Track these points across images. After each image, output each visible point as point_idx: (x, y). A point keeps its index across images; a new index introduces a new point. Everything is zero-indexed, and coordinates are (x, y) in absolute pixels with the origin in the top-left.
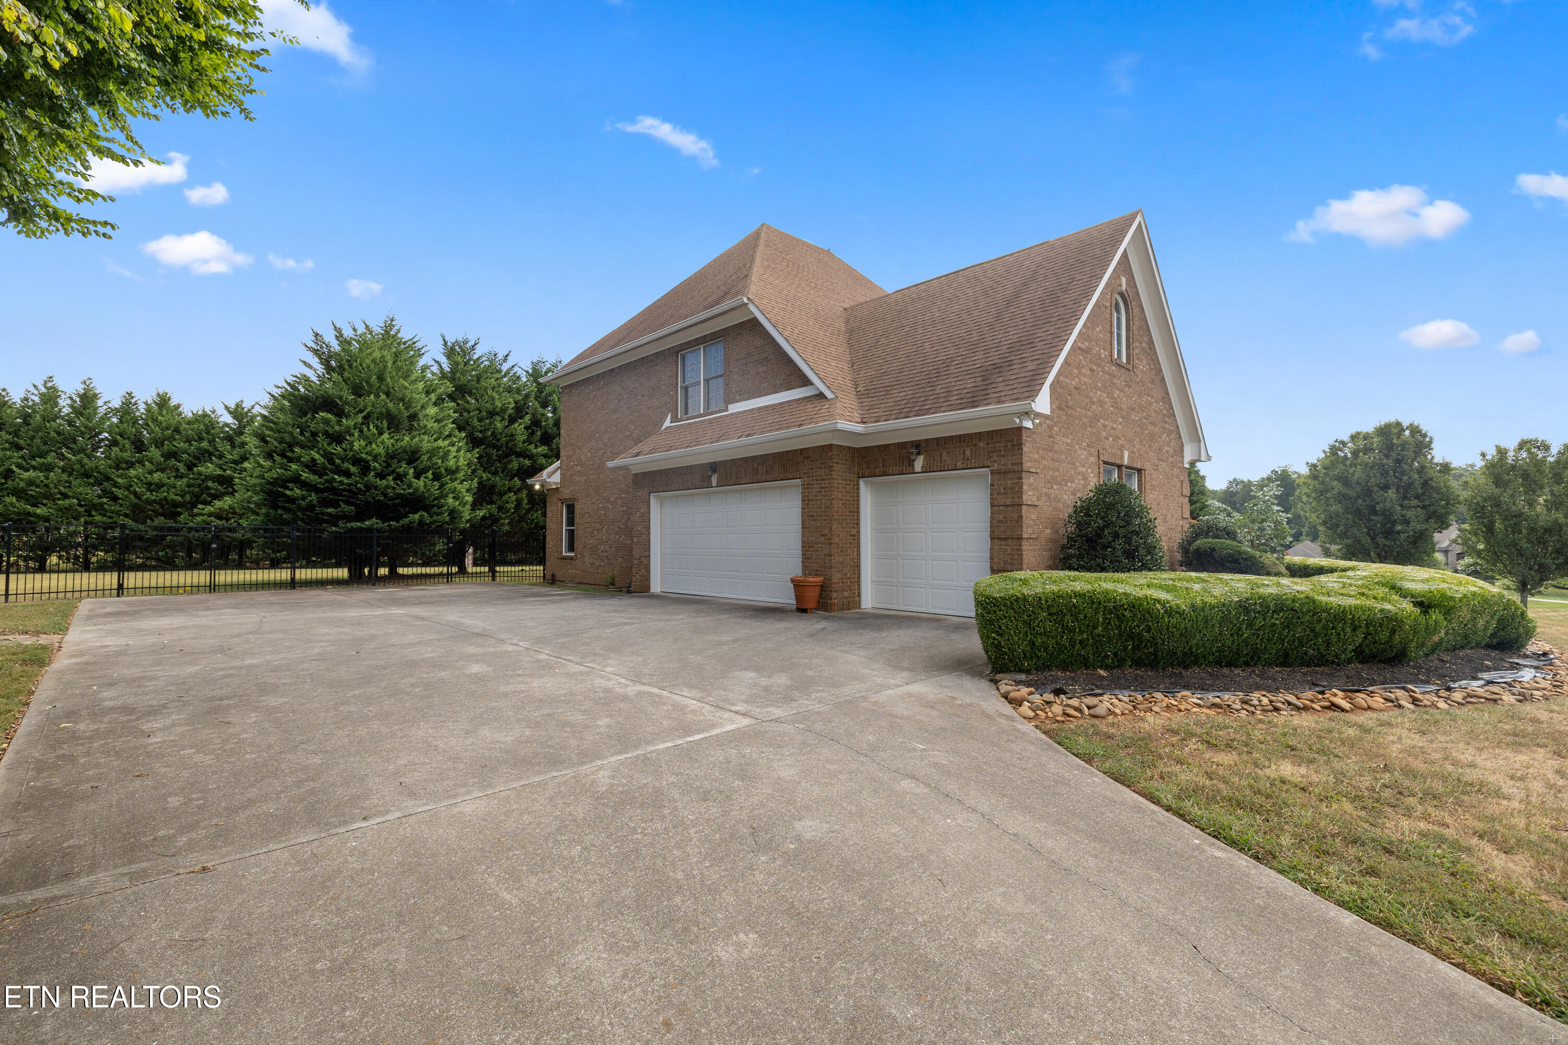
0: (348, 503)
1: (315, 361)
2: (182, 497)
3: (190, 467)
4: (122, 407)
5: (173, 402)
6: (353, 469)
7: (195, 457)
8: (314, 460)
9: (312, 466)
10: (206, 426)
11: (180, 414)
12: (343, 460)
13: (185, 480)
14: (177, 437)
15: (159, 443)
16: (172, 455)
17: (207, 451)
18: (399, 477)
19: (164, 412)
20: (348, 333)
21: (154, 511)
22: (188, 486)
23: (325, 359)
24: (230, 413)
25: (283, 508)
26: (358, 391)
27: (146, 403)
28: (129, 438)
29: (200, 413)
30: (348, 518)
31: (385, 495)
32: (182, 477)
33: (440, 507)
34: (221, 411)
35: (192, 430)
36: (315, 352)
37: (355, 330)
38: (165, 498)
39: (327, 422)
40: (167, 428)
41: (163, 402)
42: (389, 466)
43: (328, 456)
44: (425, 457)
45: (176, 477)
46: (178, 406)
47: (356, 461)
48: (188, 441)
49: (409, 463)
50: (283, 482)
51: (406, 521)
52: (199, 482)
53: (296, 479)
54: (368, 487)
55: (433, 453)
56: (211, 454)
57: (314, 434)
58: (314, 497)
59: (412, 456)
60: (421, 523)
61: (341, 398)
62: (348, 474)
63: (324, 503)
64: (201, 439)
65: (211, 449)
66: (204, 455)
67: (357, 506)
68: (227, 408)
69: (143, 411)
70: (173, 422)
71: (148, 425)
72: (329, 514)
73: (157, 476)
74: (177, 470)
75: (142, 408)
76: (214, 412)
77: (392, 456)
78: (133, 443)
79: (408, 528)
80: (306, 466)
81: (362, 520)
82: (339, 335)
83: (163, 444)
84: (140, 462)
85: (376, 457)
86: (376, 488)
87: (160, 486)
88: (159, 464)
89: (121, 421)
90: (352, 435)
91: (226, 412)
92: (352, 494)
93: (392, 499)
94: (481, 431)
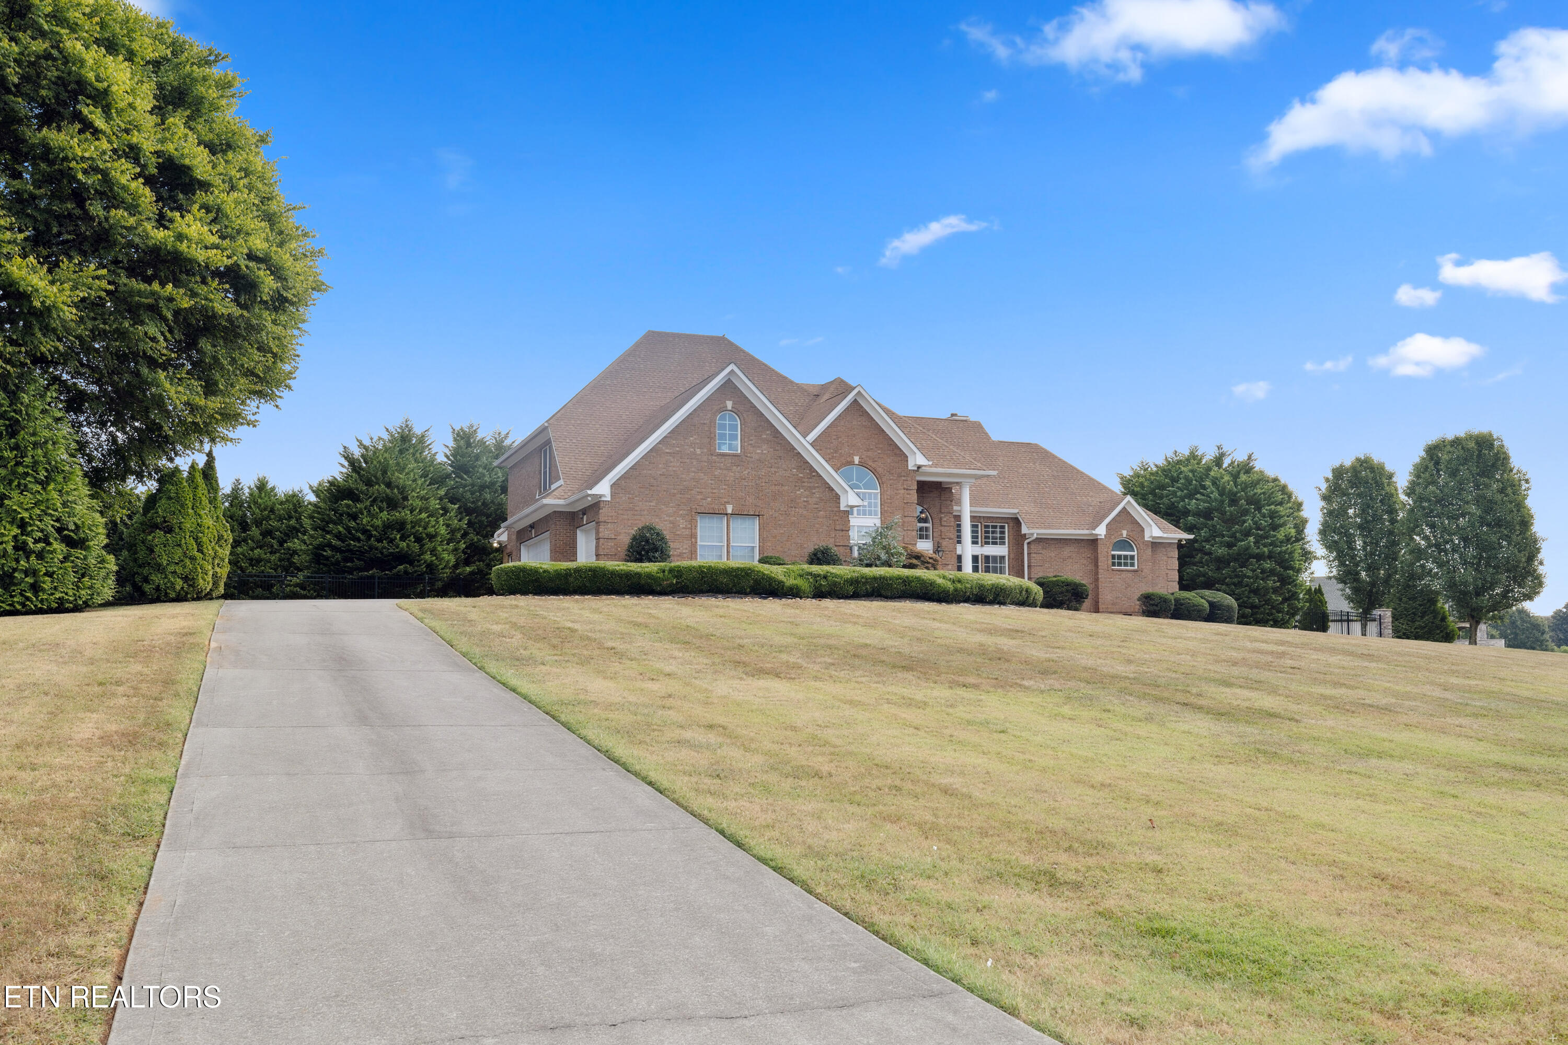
0: (359, 559)
1: (346, 464)
2: (275, 570)
3: (281, 545)
4: (232, 493)
5: (270, 486)
6: (362, 537)
7: (286, 535)
8: (340, 532)
9: (338, 536)
10: (294, 505)
11: (276, 495)
12: (357, 531)
13: (277, 555)
14: (272, 517)
15: (258, 523)
16: (268, 533)
17: (294, 528)
18: (391, 541)
19: (263, 495)
20: (367, 442)
21: (255, 583)
22: (280, 560)
23: (352, 462)
24: (313, 491)
25: (324, 564)
26: (369, 483)
27: (249, 488)
28: (237, 520)
29: (291, 493)
30: (360, 569)
31: (382, 553)
32: (275, 553)
33: (418, 561)
34: (307, 490)
35: (283, 509)
36: (346, 458)
37: (372, 439)
38: (263, 572)
39: (348, 506)
40: (265, 510)
41: (262, 486)
42: (386, 533)
43: (348, 529)
44: (409, 526)
45: (271, 553)
46: (273, 489)
47: (365, 532)
48: (280, 519)
49: (399, 531)
50: (321, 547)
51: (395, 571)
52: (288, 556)
53: (329, 545)
54: (371, 548)
55: (415, 524)
56: (298, 531)
57: (341, 515)
58: (338, 556)
59: (401, 526)
60: (406, 572)
61: (357, 489)
62: (359, 540)
63: (346, 560)
64: (290, 517)
65: (298, 526)
66: (293, 532)
67: (365, 561)
68: (311, 487)
69: (247, 495)
70: (269, 503)
71: (250, 507)
72: (348, 567)
73: (258, 551)
74: (272, 546)
75: (247, 491)
76: (301, 492)
77: (388, 526)
78: (240, 524)
79: (397, 575)
80: (336, 536)
81: (368, 571)
82: (361, 444)
83: (261, 524)
84: (245, 540)
85: (376, 528)
86: (377, 549)
87: (259, 560)
88: (259, 541)
89: (231, 505)
90: (362, 514)
91: (310, 491)
92: (361, 553)
93: (386, 556)
94: (473, 502)
